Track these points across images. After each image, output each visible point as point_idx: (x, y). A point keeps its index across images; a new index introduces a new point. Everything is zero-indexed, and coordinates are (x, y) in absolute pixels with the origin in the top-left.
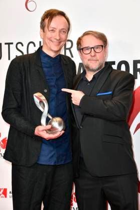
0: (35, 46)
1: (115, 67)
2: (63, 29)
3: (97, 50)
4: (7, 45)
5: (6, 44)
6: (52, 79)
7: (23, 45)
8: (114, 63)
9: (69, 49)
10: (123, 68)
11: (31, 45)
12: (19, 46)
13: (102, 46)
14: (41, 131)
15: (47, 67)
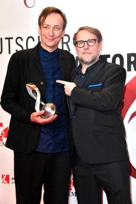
0: (34, 40)
1: (109, 60)
2: (57, 26)
3: (91, 44)
4: (7, 40)
5: (6, 38)
6: (49, 72)
7: (22, 40)
8: (108, 56)
9: (67, 43)
10: (118, 61)
11: (30, 40)
12: (19, 41)
13: (95, 40)
14: (36, 116)
15: (44, 62)
